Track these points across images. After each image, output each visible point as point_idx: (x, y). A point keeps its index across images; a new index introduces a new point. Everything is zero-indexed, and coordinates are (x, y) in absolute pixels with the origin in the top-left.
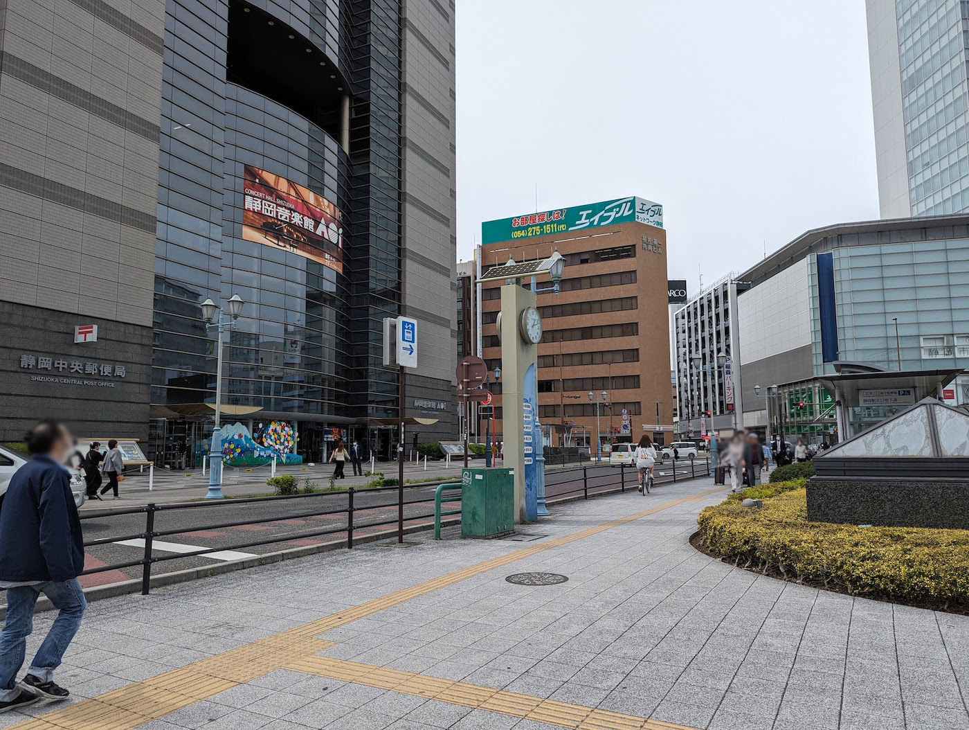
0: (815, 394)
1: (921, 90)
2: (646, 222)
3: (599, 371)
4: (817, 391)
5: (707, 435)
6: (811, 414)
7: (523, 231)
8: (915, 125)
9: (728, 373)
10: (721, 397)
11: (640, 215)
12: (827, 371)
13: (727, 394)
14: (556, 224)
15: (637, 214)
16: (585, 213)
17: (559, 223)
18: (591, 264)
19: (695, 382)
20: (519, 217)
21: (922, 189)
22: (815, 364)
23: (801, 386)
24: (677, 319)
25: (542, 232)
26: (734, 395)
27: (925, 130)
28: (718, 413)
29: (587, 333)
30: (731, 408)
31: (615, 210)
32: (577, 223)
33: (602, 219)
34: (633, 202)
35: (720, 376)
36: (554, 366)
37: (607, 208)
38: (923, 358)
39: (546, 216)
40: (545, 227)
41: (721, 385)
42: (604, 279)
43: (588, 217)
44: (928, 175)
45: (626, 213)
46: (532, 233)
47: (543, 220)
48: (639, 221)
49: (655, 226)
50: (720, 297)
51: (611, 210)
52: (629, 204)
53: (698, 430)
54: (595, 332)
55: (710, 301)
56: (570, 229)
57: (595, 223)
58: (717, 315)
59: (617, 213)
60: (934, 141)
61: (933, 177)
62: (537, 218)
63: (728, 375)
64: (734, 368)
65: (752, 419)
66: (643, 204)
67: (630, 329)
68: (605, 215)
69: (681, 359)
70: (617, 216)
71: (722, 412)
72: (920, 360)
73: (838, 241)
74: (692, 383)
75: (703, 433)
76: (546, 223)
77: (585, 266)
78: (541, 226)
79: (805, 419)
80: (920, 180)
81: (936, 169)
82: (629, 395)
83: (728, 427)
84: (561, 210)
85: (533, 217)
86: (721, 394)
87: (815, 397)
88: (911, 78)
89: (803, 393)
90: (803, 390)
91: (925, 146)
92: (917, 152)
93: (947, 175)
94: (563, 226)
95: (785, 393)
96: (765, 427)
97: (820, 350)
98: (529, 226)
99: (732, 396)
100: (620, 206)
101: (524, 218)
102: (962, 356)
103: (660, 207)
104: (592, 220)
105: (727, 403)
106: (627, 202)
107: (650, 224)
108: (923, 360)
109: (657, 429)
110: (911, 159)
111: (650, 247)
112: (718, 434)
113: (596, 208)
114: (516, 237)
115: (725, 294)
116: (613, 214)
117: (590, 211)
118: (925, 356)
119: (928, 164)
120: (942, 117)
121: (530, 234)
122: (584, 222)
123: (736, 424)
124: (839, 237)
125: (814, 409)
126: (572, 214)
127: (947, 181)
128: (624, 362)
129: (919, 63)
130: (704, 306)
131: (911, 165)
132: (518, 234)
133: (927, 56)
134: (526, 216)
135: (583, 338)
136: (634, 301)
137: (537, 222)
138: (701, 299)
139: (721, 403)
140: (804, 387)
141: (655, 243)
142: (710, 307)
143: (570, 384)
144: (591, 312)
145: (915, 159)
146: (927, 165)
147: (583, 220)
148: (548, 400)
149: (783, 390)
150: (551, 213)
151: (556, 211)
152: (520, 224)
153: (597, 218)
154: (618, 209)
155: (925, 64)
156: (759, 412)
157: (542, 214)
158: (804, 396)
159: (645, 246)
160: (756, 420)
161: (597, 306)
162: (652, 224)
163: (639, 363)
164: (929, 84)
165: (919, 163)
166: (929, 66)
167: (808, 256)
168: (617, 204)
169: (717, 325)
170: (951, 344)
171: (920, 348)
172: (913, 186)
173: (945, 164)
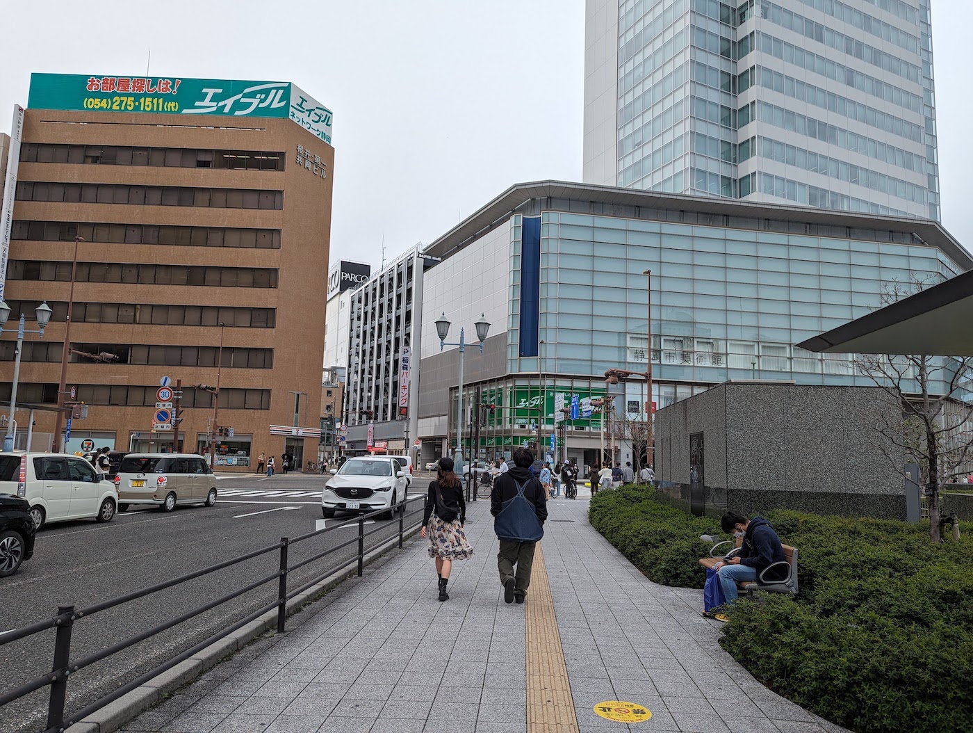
0: (506, 397)
1: (639, 59)
2: (305, 127)
3: (210, 336)
4: (508, 393)
5: (374, 446)
6: (499, 422)
7: (105, 100)
8: (629, 98)
9: (405, 368)
10: (395, 399)
11: (297, 113)
12: (522, 368)
13: (401, 395)
14: (161, 100)
15: (291, 109)
16: (211, 92)
17: (168, 98)
18: (213, 170)
19: (366, 380)
20: (100, 77)
21: (630, 173)
22: (510, 358)
23: (490, 386)
24: (353, 302)
25: (137, 108)
26: (409, 397)
27: (639, 105)
28: (389, 420)
29: (196, 275)
30: (405, 412)
31: (258, 96)
32: (197, 104)
33: (238, 106)
34: (287, 90)
35: (395, 373)
36: (134, 322)
37: (246, 91)
38: (628, 361)
39: (146, 83)
40: (142, 100)
41: (395, 384)
42: (232, 197)
43: (216, 98)
44: (638, 156)
45: (275, 105)
46: (120, 105)
47: (140, 88)
48: (295, 120)
49: (320, 137)
50: (405, 273)
51: (253, 95)
52: (281, 92)
53: (364, 439)
54: (211, 276)
55: (391, 279)
56: (185, 111)
57: (226, 110)
58: (399, 296)
59: (262, 101)
60: (648, 117)
61: (644, 159)
62: (131, 85)
63: (405, 371)
64: (412, 363)
65: (430, 427)
66: (303, 100)
67: (265, 277)
68: (243, 100)
69: (353, 351)
70: (262, 105)
71: (393, 417)
72: (625, 363)
73: (547, 205)
74: (362, 381)
75: (370, 443)
76: (145, 95)
77: (203, 171)
78: (137, 98)
79: (491, 428)
80: (629, 162)
81: (648, 150)
82: (253, 378)
83: (399, 436)
84: (173, 80)
85: (124, 81)
86: (394, 395)
87: (506, 401)
88: (628, 45)
89: (491, 396)
90: (491, 391)
91: (638, 123)
92: (629, 130)
93: (659, 157)
94: (173, 104)
95: (470, 394)
96: (441, 438)
97: (517, 341)
98: (115, 94)
99: (406, 397)
100: (267, 92)
101: (109, 80)
102: (668, 362)
103: (329, 114)
104: (221, 104)
105: (400, 405)
106: (278, 89)
107: (311, 130)
108: (629, 363)
109: (294, 432)
110: (621, 137)
111: (308, 164)
112: (387, 445)
113: (230, 88)
114: (91, 107)
115: (410, 269)
116: (255, 102)
117: (220, 91)
118: (630, 359)
119: (640, 143)
120: (659, 90)
121: (115, 107)
122: (207, 105)
123: (407, 432)
124: (549, 200)
125: (503, 416)
126: (189, 90)
127: (659, 163)
128: (251, 327)
129: (639, 27)
130: (384, 286)
131: (620, 145)
132: (96, 103)
133: (649, 19)
134: (113, 78)
135: (190, 282)
136: (275, 235)
137: (131, 90)
138: (382, 277)
139: (394, 406)
140: (493, 388)
141: (317, 160)
142: (391, 286)
143: (160, 354)
144: (206, 244)
145: (626, 138)
146: (639, 145)
147: (207, 102)
148: (118, 377)
149: (469, 390)
150: (155, 81)
151: (164, 79)
152: (101, 87)
153: (229, 102)
154: (263, 96)
155: (645, 29)
156: (437, 418)
157: (141, 80)
158: (492, 399)
159: (300, 159)
160: (433, 428)
161: (217, 237)
162: (315, 133)
163: (274, 330)
164: (649, 51)
165: (630, 143)
166: (650, 30)
167: (513, 218)
168: (264, 89)
169: (398, 308)
170: (657, 348)
171: (626, 348)
172: (621, 169)
173: (658, 144)
